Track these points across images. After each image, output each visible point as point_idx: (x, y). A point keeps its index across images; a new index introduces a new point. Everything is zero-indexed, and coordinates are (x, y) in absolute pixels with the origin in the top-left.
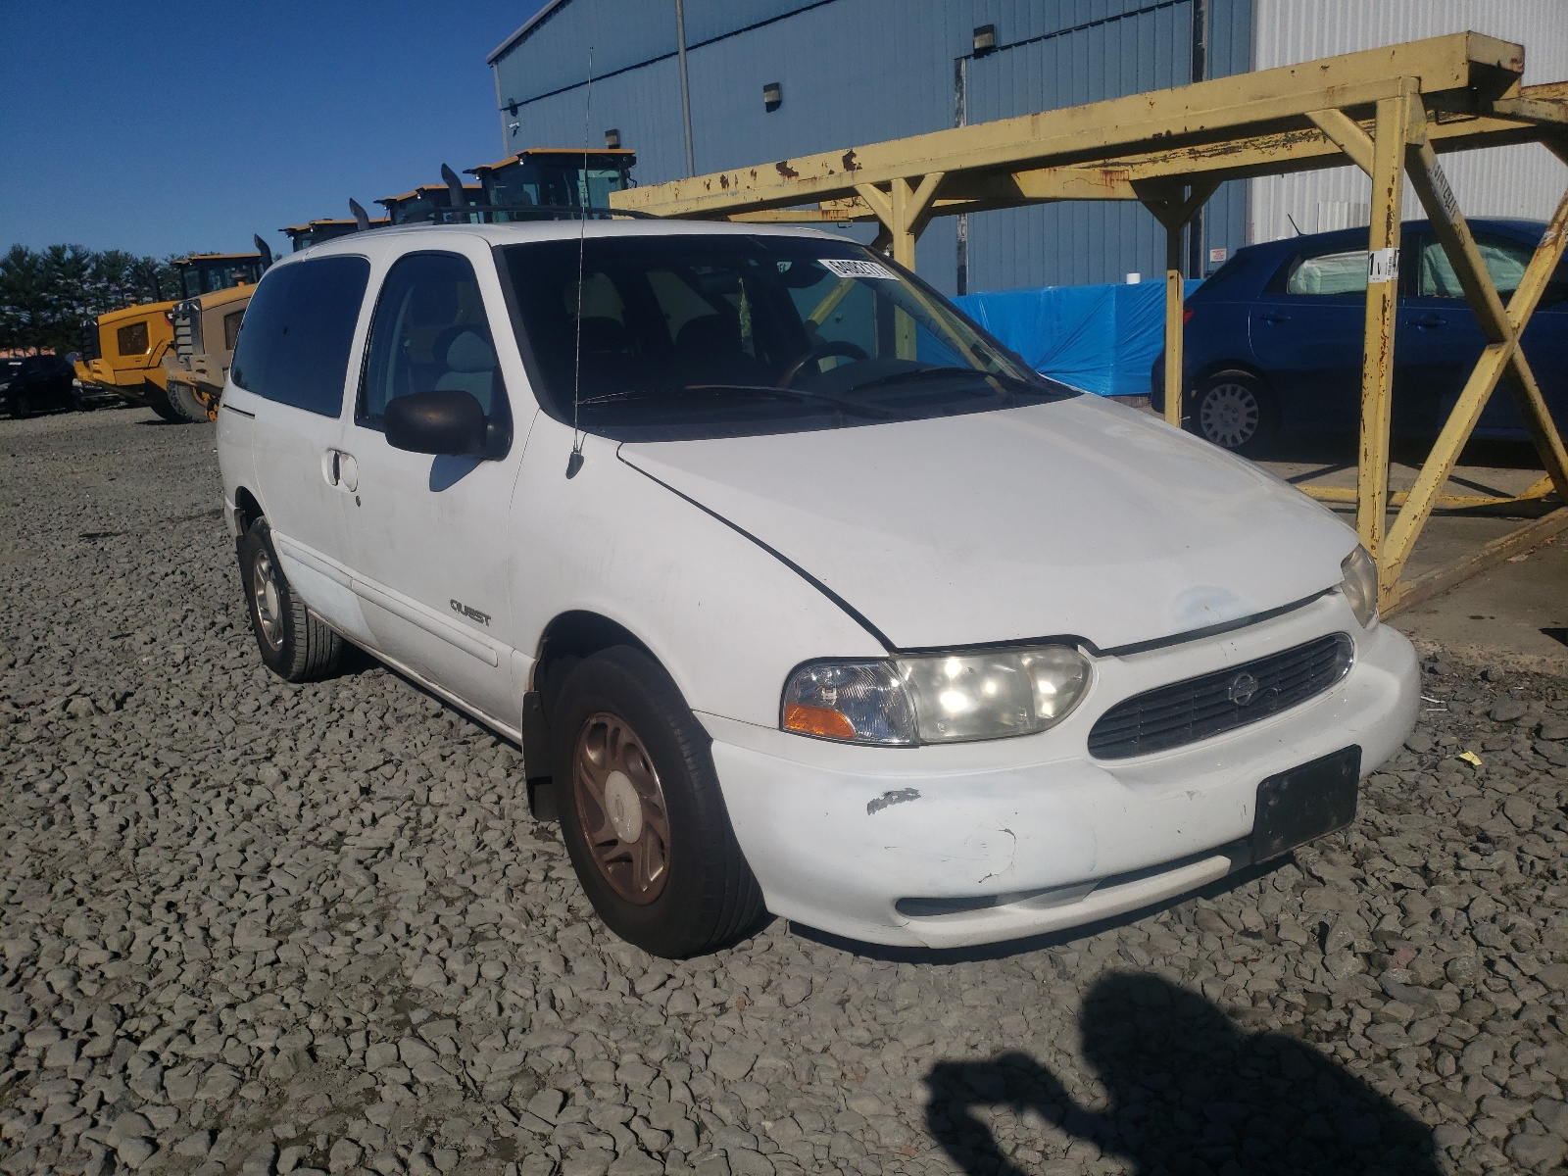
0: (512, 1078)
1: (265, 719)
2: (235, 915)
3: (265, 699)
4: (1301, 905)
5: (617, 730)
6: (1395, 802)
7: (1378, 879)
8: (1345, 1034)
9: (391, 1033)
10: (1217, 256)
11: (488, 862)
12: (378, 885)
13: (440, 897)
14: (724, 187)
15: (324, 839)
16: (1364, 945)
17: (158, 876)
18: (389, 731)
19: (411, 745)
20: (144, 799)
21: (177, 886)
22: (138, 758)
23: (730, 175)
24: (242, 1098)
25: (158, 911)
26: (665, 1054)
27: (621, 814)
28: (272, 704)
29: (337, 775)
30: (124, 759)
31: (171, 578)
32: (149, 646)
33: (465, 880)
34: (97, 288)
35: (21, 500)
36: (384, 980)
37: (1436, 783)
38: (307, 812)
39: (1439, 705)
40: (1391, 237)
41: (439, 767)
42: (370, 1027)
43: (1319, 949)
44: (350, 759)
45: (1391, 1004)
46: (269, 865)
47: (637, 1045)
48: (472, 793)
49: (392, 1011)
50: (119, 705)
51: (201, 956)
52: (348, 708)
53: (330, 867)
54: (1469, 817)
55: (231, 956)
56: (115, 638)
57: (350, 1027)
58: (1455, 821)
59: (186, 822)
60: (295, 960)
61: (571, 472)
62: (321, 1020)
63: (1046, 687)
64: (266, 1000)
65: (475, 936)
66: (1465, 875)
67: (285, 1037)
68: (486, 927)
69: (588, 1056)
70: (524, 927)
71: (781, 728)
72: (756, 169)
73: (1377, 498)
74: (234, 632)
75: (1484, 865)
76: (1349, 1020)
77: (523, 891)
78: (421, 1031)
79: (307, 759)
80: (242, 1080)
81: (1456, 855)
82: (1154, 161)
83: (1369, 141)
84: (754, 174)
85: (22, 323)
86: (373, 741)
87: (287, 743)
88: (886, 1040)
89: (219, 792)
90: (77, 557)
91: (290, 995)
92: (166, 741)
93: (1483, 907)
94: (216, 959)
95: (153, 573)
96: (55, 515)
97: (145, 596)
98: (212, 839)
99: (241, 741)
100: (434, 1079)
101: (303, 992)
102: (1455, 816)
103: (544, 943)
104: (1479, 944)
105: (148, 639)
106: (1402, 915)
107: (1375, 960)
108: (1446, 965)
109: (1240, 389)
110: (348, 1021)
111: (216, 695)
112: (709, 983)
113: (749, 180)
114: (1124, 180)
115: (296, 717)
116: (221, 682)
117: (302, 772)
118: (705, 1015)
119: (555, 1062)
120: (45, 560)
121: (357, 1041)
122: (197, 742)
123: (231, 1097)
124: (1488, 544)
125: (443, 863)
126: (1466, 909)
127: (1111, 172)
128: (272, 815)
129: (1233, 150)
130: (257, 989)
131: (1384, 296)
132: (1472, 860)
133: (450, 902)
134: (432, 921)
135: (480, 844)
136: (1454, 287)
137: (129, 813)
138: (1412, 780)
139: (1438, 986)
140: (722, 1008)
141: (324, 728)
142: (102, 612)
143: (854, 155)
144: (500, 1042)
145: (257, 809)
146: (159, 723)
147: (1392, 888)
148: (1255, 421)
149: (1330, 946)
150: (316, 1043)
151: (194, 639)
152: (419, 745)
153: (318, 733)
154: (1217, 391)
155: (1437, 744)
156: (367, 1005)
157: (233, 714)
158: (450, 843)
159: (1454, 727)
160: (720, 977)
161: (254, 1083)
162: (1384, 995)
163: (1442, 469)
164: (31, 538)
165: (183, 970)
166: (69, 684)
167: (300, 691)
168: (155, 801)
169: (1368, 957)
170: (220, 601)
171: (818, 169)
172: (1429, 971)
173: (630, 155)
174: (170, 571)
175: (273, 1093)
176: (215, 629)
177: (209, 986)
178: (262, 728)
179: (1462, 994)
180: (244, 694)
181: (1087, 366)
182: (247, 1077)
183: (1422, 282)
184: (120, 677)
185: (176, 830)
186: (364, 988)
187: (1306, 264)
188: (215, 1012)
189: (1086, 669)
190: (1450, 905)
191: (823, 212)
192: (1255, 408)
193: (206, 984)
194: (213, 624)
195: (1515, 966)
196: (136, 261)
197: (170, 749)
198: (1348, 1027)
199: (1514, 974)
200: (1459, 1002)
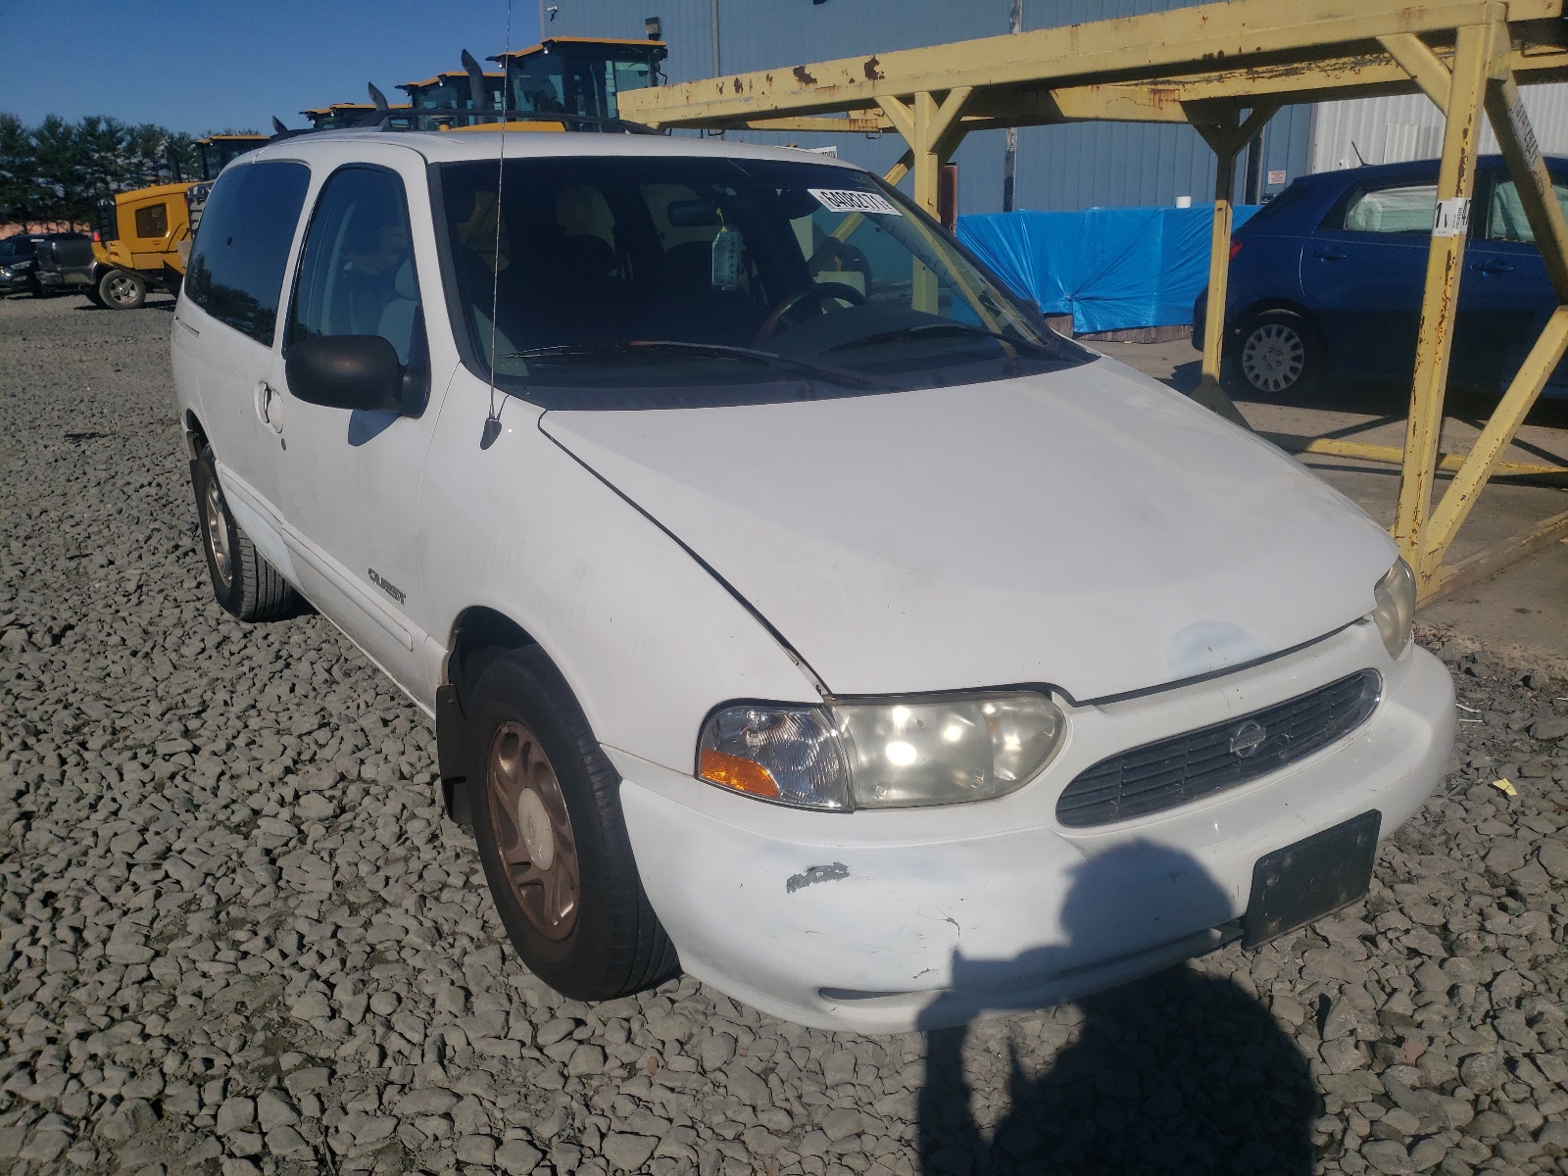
0: (377, 1154)
1: (205, 664)
2: (116, 913)
3: (212, 640)
4: (1300, 971)
5: (528, 745)
6: (1417, 837)
7: (1391, 941)
8: (1338, 1151)
9: (253, 1084)
10: (1276, 179)
11: (406, 859)
12: (280, 883)
13: (345, 902)
14: (737, 90)
15: (236, 819)
16: (1369, 1032)
17: (45, 858)
18: (334, 687)
19: (353, 706)
20: (52, 760)
21: (61, 873)
22: (60, 706)
23: (744, 78)
24: (69, 1161)
25: (33, 904)
26: (556, 1130)
27: (533, 837)
28: (219, 645)
29: (269, 740)
30: (45, 707)
31: (146, 489)
32: (105, 570)
33: (376, 883)
34: (130, 164)
35: (20, 389)
36: (263, 1009)
37: (1464, 815)
38: (224, 785)
39: (1473, 716)
40: (1463, 185)
41: (378, 733)
42: (233, 1073)
43: (1316, 1032)
44: (285, 719)
45: (1393, 1113)
46: (169, 849)
47: (525, 1115)
48: (406, 770)
49: (261, 1052)
50: (56, 640)
51: (66, 967)
52: (296, 656)
53: (234, 857)
54: (1499, 862)
55: (100, 967)
56: (71, 558)
57: (209, 1072)
58: (1481, 867)
59: (91, 790)
60: (167, 978)
61: (487, 442)
62: (177, 1062)
63: (1012, 742)
64: (123, 1030)
65: (373, 956)
66: (1490, 941)
67: (135, 1082)
68: (388, 944)
69: (468, 1128)
70: (429, 948)
71: (696, 776)
72: (772, 73)
73: (1423, 477)
74: (197, 558)
75: (1512, 930)
76: (1345, 1131)
77: (437, 899)
78: (287, 1083)
79: (239, 718)
80: (74, 1137)
81: (1481, 913)
82: (1209, 81)
83: (1447, 75)
84: (769, 79)
85: (57, 196)
86: (315, 697)
87: (222, 695)
88: (808, 1128)
89: (136, 754)
90: (56, 461)
91: (153, 1025)
92: (95, 687)
93: (1508, 987)
94: (82, 972)
95: (129, 483)
96: (49, 409)
97: (113, 511)
98: (115, 813)
99: (174, 691)
100: (287, 1152)
101: (168, 1020)
102: (1483, 858)
103: (447, 969)
104: (1500, 1037)
105: (104, 562)
106: (1415, 990)
107: (1381, 1051)
108: (1462, 1061)
109: (1286, 331)
110: (209, 1063)
111: (161, 633)
112: (621, 1036)
113: (763, 85)
114: (1174, 100)
115: (241, 664)
116: (171, 614)
117: (231, 732)
118: (610, 1078)
119: (429, 1133)
120: (21, 463)
121: (212, 1092)
122: (128, 689)
123: (55, 1161)
124: (1540, 524)
125: (356, 860)
126: (1488, 986)
127: (1160, 91)
128: (186, 786)
129: (1295, 72)
130: (117, 1014)
131: (1449, 252)
132: (1499, 921)
133: (354, 910)
134: (329, 935)
135: (401, 836)
136: (1525, 231)
137: (31, 776)
138: (1438, 810)
139: (1449, 1088)
140: (631, 1069)
141: (266, 680)
142: (66, 527)
143: (877, 63)
144: (371, 1104)
145: (172, 777)
146: (92, 666)
147: (1406, 952)
148: (1300, 366)
149: (1329, 1031)
150: (168, 1091)
151: (153, 563)
152: (363, 706)
153: (259, 685)
154: (1262, 331)
155: (1469, 765)
156: (233, 1044)
157: (174, 657)
158: (370, 833)
159: (1488, 743)
160: (635, 1026)
161: (86, 1144)
162: (1386, 1100)
163: (1498, 444)
164: (18, 434)
165: (43, 983)
166: (10, 611)
167: (251, 632)
168: (63, 761)
169: (1372, 1045)
170: (191, 520)
171: (838, 77)
172: (1441, 1070)
173: (661, 48)
174: (146, 483)
175: (104, 1157)
176: (177, 553)
177: (65, 1008)
178: (200, 676)
179: (1475, 1102)
180: (191, 633)
181: (1129, 293)
182: (81, 1133)
183: (1490, 226)
184: (65, 606)
185: (78, 800)
186: (236, 1020)
187: (1368, 198)
188: (65, 1043)
189: (1060, 722)
190: (1471, 981)
191: (851, 121)
192: (1301, 351)
193: (62, 1004)
194: (177, 547)
195: (1540, 1070)
196: (171, 137)
197: (98, 697)
198: (1342, 1142)
199: (1537, 1081)
200: (1472, 1113)
